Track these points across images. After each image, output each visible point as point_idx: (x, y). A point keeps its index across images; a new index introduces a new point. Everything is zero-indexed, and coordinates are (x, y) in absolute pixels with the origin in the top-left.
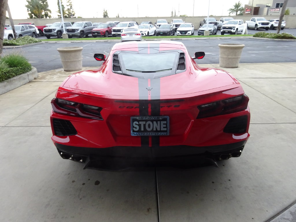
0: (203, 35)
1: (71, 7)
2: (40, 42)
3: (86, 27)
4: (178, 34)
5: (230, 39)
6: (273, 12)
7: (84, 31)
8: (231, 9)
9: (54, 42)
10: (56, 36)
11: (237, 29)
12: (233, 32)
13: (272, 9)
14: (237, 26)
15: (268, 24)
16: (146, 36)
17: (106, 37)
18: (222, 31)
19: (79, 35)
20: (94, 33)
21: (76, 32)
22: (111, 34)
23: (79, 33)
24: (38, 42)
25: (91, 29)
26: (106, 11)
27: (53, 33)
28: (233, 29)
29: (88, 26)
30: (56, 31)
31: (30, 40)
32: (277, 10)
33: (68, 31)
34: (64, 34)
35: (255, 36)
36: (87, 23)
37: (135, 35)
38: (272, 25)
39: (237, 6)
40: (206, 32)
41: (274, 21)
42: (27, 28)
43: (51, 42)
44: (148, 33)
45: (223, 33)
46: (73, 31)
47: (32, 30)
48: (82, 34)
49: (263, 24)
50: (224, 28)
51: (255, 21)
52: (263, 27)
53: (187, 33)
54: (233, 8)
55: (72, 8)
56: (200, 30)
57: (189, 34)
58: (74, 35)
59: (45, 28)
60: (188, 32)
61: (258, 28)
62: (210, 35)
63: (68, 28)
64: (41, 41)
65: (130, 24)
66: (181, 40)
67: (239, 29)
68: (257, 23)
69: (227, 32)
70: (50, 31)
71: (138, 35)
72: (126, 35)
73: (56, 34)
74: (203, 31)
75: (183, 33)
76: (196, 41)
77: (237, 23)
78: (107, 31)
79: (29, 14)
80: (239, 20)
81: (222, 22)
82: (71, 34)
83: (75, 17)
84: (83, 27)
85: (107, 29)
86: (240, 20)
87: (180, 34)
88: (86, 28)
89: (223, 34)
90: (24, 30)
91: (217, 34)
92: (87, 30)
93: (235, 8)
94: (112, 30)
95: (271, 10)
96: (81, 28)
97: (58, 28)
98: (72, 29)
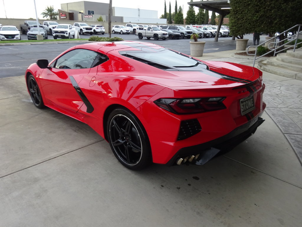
0: (36, 39)
4: (2, 38)
5: (68, 43)
6: (87, 18)
8: (45, 13)
11: (69, 33)
12: (66, 36)
13: (85, 15)
14: (68, 30)
15: (91, 29)
18: (54, 35)
28: (66, 33)
32: (90, 16)
35: (91, 40)
38: (94, 30)
39: (50, 10)
40: (39, 36)
41: (94, 26)
45: (56, 37)
49: (87, 29)
50: (56, 32)
51: (79, 26)
52: (88, 32)
53: (14, 37)
54: (46, 12)
56: (30, 34)
57: (18, 38)
60: (16, 36)
61: (84, 33)
62: (44, 39)
66: (13, 45)
67: (71, 34)
68: (82, 27)
69: (60, 36)
74: (36, 35)
75: (10, 37)
76: (32, 46)
77: (67, 28)
80: (68, 25)
81: (46, 26)
86: (70, 25)
87: (6, 39)
89: (56, 39)
91: (48, 38)
93: (49, 12)
95: (85, 17)
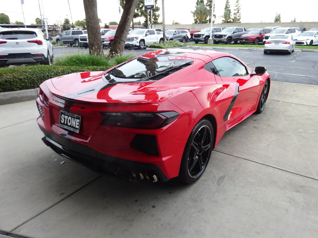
1: (238, 11)
2: (184, 46)
3: (235, 32)
7: (233, 37)
9: (197, 47)
10: (203, 41)
16: (307, 45)
17: (255, 44)
19: (225, 41)
20: (242, 39)
21: (223, 38)
22: (262, 41)
23: (226, 39)
24: (183, 46)
25: (240, 35)
26: (279, 15)
27: (201, 38)
29: (238, 32)
30: (204, 37)
31: (176, 44)
33: (216, 36)
34: (210, 40)
36: (238, 28)
37: (283, 43)
42: (179, 33)
43: (195, 47)
44: (312, 41)
46: (221, 36)
47: (184, 34)
48: (229, 40)
55: (239, 13)
58: (220, 41)
59: (195, 33)
63: (216, 33)
64: (186, 46)
65: (289, 30)
70: (199, 36)
71: (286, 43)
72: (271, 43)
73: (203, 40)
78: (258, 38)
79: (194, 19)
82: (217, 39)
83: (240, 22)
84: (232, 33)
85: (259, 36)
88: (235, 34)
90: (175, 35)
92: (236, 37)
94: (264, 37)
96: (229, 34)
97: (206, 34)
98: (220, 35)
